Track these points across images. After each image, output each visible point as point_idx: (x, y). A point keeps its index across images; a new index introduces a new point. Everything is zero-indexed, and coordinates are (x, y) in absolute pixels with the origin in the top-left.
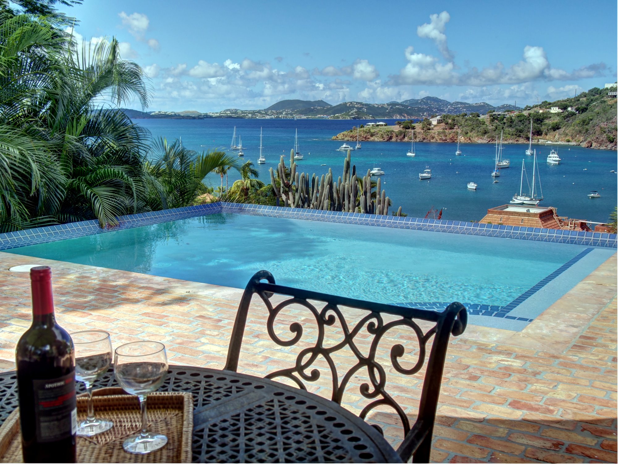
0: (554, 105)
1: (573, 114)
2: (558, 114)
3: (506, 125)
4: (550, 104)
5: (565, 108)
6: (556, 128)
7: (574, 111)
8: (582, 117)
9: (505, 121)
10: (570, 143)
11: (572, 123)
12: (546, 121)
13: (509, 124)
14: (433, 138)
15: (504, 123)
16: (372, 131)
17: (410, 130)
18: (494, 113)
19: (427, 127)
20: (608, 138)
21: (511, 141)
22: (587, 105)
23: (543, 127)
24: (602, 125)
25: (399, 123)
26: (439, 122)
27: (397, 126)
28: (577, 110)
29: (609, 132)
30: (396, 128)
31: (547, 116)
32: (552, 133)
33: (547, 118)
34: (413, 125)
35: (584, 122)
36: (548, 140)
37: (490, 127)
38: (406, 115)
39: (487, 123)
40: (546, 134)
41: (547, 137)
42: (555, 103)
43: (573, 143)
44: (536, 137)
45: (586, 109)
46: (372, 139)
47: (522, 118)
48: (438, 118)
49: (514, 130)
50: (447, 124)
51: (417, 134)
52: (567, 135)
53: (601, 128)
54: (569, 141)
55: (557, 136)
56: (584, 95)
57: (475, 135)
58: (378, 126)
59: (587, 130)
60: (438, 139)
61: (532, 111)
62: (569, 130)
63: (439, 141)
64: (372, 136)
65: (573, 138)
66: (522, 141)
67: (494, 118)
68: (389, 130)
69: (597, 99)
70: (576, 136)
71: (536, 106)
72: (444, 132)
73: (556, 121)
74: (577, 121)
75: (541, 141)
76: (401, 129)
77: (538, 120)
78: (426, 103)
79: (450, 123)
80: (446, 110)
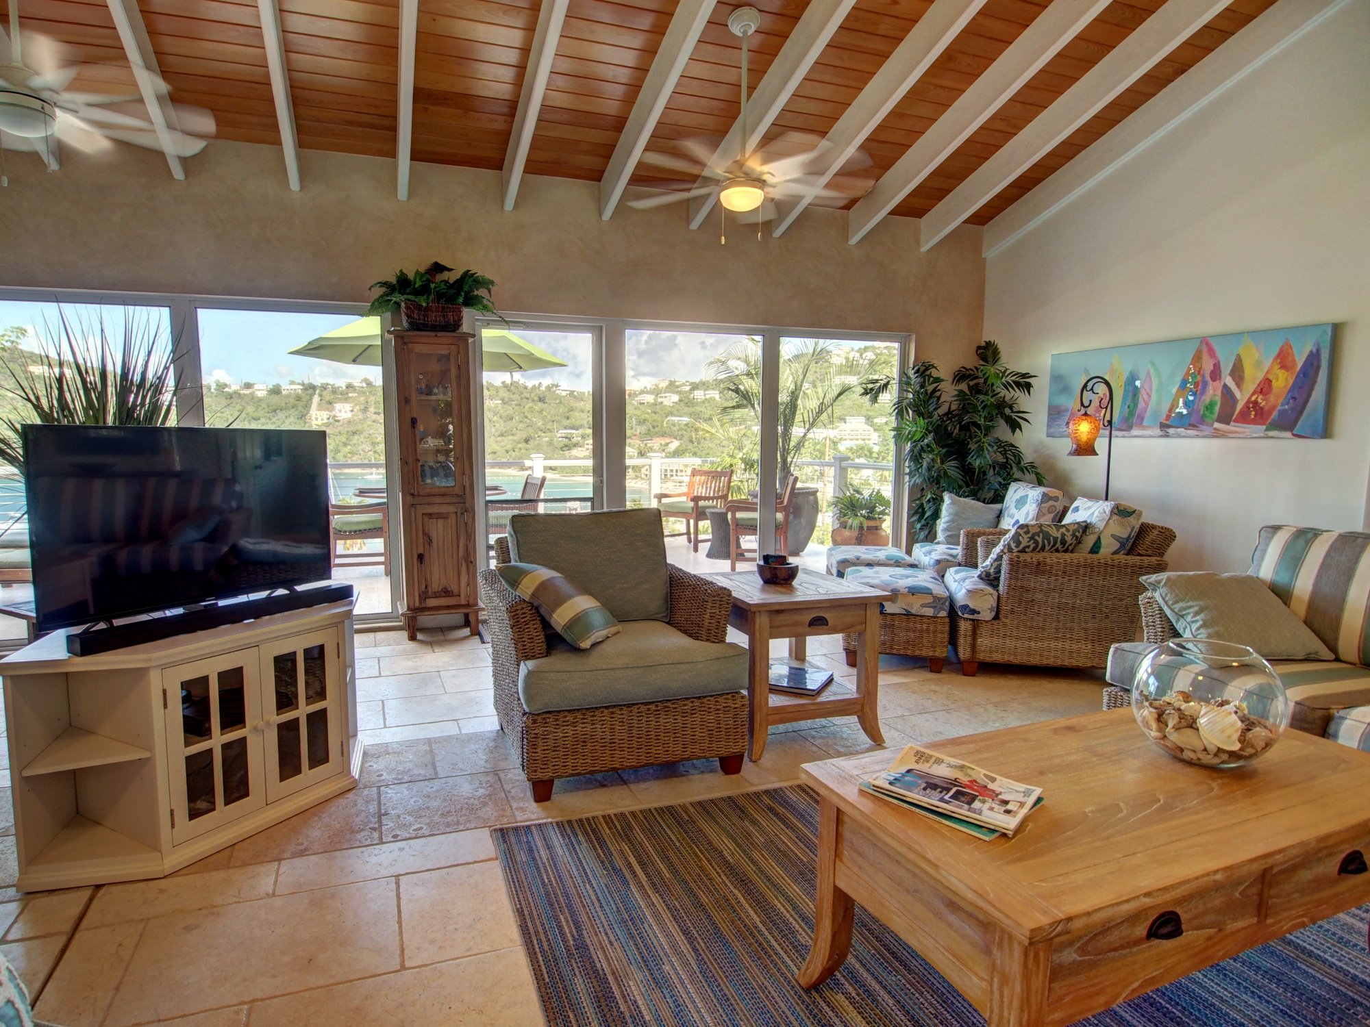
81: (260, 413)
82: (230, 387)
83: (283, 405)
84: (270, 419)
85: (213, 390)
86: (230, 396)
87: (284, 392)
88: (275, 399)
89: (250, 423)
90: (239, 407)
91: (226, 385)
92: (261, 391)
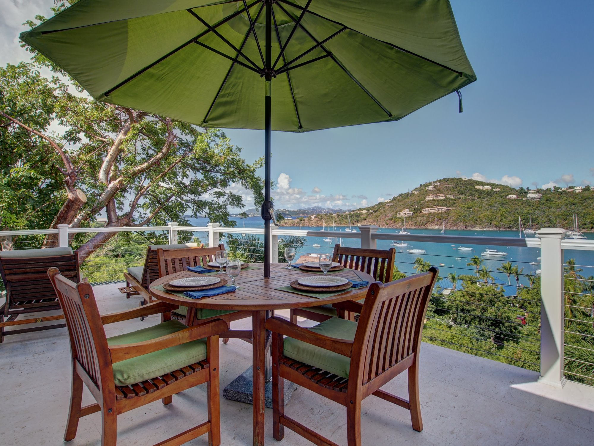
0: (364, 209)
1: (372, 213)
2: (366, 213)
3: (344, 218)
5: (368, 211)
6: (365, 219)
9: (343, 216)
12: (361, 216)
14: (313, 224)
17: (302, 221)
19: (310, 220)
20: (386, 223)
22: (378, 209)
23: (360, 219)
24: (384, 218)
25: (298, 218)
26: (315, 217)
28: (373, 211)
29: (386, 220)
30: (296, 221)
31: (361, 214)
32: (364, 221)
33: (361, 215)
34: (304, 219)
35: (376, 216)
39: (336, 218)
40: (361, 222)
45: (377, 211)
46: (285, 225)
47: (351, 215)
48: (315, 216)
50: (318, 218)
51: (306, 223)
52: (370, 222)
55: (365, 223)
56: (376, 205)
58: (289, 219)
59: (378, 220)
60: (315, 225)
61: (355, 212)
62: (371, 220)
64: (286, 224)
67: (338, 215)
68: (294, 221)
69: (381, 207)
71: (357, 210)
72: (317, 222)
73: (365, 216)
74: (373, 216)
75: (359, 225)
76: (299, 221)
77: (357, 216)
78: (314, 209)
79: (320, 217)
80: (323, 212)
81: (576, 201)
82: (561, 189)
83: (591, 196)
84: (582, 204)
85: (552, 191)
86: (561, 193)
87: (591, 190)
88: (586, 193)
89: (570, 206)
90: (565, 198)
91: (559, 188)
92: (578, 189)
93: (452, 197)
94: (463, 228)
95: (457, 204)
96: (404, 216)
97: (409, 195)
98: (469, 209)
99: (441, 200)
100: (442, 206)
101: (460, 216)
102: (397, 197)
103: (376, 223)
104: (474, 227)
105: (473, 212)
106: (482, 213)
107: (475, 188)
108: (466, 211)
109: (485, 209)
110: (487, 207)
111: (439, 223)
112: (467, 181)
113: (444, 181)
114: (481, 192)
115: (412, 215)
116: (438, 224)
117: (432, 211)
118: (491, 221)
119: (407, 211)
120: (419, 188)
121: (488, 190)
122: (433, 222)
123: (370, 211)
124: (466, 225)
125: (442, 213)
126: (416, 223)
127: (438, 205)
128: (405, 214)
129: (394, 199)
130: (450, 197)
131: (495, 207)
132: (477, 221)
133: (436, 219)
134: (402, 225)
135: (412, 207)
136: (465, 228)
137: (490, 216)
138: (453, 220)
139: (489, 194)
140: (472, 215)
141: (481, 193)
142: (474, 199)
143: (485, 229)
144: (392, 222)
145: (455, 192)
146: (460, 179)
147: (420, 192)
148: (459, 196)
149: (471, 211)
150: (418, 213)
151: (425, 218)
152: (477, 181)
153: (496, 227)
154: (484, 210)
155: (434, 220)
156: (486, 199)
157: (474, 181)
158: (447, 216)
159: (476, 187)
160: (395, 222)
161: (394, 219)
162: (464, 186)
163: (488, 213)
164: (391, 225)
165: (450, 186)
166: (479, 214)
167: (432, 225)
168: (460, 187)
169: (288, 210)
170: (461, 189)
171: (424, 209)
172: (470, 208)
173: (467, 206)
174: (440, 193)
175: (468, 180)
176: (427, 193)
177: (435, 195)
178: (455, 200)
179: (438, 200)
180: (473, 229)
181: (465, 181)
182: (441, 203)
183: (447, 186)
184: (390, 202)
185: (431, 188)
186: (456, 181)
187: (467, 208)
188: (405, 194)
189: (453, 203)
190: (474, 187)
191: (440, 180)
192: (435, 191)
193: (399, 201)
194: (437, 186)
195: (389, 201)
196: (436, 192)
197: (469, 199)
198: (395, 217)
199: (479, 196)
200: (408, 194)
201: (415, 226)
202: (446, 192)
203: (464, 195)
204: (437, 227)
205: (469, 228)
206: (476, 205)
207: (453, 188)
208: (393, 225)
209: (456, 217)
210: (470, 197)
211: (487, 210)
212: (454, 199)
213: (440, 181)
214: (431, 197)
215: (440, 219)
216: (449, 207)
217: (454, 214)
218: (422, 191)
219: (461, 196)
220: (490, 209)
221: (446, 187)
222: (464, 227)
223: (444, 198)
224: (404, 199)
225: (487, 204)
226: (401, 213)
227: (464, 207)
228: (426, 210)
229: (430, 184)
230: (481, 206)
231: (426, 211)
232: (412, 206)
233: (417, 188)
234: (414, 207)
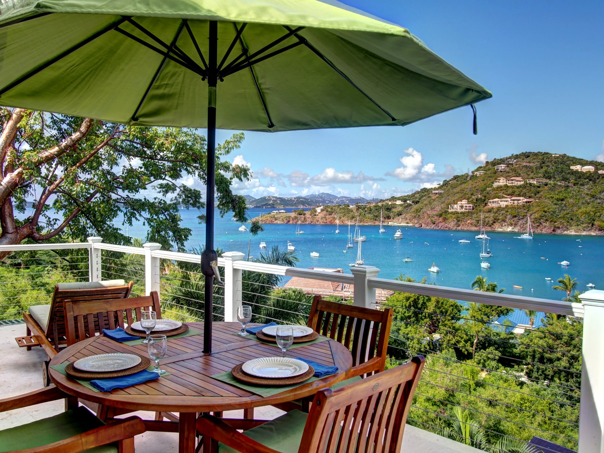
0: (399, 199)
1: (410, 205)
2: (401, 205)
3: (367, 212)
4: (396, 198)
5: (405, 201)
6: (399, 214)
7: (411, 203)
8: (416, 207)
9: (366, 209)
10: (408, 225)
11: (409, 211)
12: (394, 210)
13: (369, 211)
14: (318, 221)
15: (366, 211)
16: (276, 216)
17: (302, 216)
18: (359, 204)
19: (314, 213)
20: (432, 221)
21: (370, 223)
22: (420, 199)
23: (391, 214)
24: (428, 213)
25: (295, 211)
26: (322, 210)
27: (294, 213)
28: (413, 202)
29: (432, 217)
30: (293, 215)
31: (394, 206)
32: (397, 218)
33: (393, 207)
34: (304, 212)
35: (417, 210)
36: (394, 222)
37: (356, 214)
38: (307, 205)
39: (354, 211)
40: (393, 219)
41: (394, 221)
42: (399, 197)
43: (410, 225)
44: (387, 220)
45: (419, 202)
46: (276, 222)
47: (378, 208)
48: (322, 207)
49: (372, 215)
50: (327, 211)
51: (307, 219)
52: (407, 219)
53: (428, 214)
54: (408, 223)
55: (400, 220)
56: (418, 192)
57: (346, 219)
58: (280, 213)
59: (419, 216)
60: (321, 222)
61: (384, 203)
62: (408, 216)
63: (322, 223)
64: (276, 220)
65: (410, 221)
66: (377, 223)
67: (358, 208)
68: (287, 216)
69: (425, 195)
70: (412, 220)
71: (387, 200)
72: (325, 217)
73: (399, 210)
74: (413, 210)
75: (390, 223)
76: (296, 215)
77: (388, 209)
78: (321, 197)
79: (329, 211)
80: (335, 202)
93: (535, 182)
94: (550, 231)
95: (541, 193)
96: (459, 210)
97: (469, 178)
98: (560, 202)
99: (518, 187)
100: (519, 195)
101: (545, 212)
102: (450, 180)
103: (416, 221)
104: (567, 229)
105: (565, 206)
106: (580, 208)
107: (569, 169)
108: (556, 204)
109: (584, 201)
110: (587, 198)
111: (513, 223)
112: (558, 157)
113: (522, 157)
114: (579, 175)
115: (473, 209)
116: (511, 225)
117: (503, 204)
118: (594, 220)
119: (464, 202)
120: (485, 167)
121: (589, 172)
122: (504, 221)
123: (408, 202)
124: (555, 227)
125: (519, 207)
126: (478, 221)
127: (512, 195)
128: (462, 207)
129: (446, 183)
130: (532, 181)
131: (600, 199)
132: (571, 220)
133: (509, 217)
134: (456, 224)
135: (473, 197)
136: (554, 230)
137: (592, 213)
138: (535, 218)
139: (591, 178)
140: (564, 210)
141: (580, 177)
142: (568, 186)
143: (584, 233)
144: (441, 219)
145: (540, 175)
146: (547, 153)
147: (485, 174)
148: (545, 181)
149: (563, 205)
150: (481, 206)
151: (492, 215)
152: (574, 158)
153: (600, 230)
154: (583, 203)
155: (506, 218)
156: (586, 187)
157: (568, 157)
158: (525, 211)
159: (572, 167)
160: (445, 219)
161: (444, 215)
162: (553, 165)
163: (589, 208)
164: (440, 225)
165: (531, 164)
166: (575, 209)
167: (502, 225)
168: (548, 166)
169: (279, 198)
170: (548, 170)
171: (491, 201)
172: (562, 200)
173: (557, 196)
174: (517, 176)
175: (560, 155)
176: (496, 175)
177: (507, 178)
178: (539, 187)
179: (512, 187)
180: (565, 232)
181: (555, 158)
182: (517, 191)
183: (528, 164)
184: (439, 188)
185: (502, 167)
186: (541, 157)
187: (558, 200)
188: (463, 176)
189: (536, 191)
190: (569, 167)
191: (517, 155)
192: (509, 172)
193: (453, 187)
194: (512, 164)
195: (437, 186)
196: (510, 174)
197: (560, 186)
198: (446, 212)
199: (576, 182)
200: (467, 175)
201: (476, 226)
202: (525, 175)
203: (553, 179)
204: (510, 229)
205: (558, 232)
206: (571, 195)
207: (536, 168)
208: (443, 224)
209: (540, 214)
210: (563, 183)
211: (588, 204)
212: (538, 185)
213: (517, 157)
214: (502, 182)
215: (515, 216)
216: (530, 197)
217: (536, 209)
218: (488, 172)
219: (548, 181)
220: (593, 202)
221: (526, 167)
222: (552, 229)
223: (522, 183)
224: (461, 184)
225: (587, 194)
226: (455, 206)
227: (552, 197)
228: (493, 202)
229: (502, 161)
230: (578, 197)
231: (495, 203)
232: (472, 194)
233: (481, 167)
234: (476, 197)
